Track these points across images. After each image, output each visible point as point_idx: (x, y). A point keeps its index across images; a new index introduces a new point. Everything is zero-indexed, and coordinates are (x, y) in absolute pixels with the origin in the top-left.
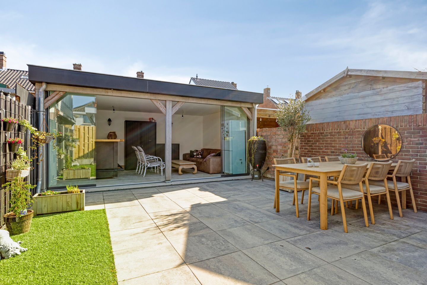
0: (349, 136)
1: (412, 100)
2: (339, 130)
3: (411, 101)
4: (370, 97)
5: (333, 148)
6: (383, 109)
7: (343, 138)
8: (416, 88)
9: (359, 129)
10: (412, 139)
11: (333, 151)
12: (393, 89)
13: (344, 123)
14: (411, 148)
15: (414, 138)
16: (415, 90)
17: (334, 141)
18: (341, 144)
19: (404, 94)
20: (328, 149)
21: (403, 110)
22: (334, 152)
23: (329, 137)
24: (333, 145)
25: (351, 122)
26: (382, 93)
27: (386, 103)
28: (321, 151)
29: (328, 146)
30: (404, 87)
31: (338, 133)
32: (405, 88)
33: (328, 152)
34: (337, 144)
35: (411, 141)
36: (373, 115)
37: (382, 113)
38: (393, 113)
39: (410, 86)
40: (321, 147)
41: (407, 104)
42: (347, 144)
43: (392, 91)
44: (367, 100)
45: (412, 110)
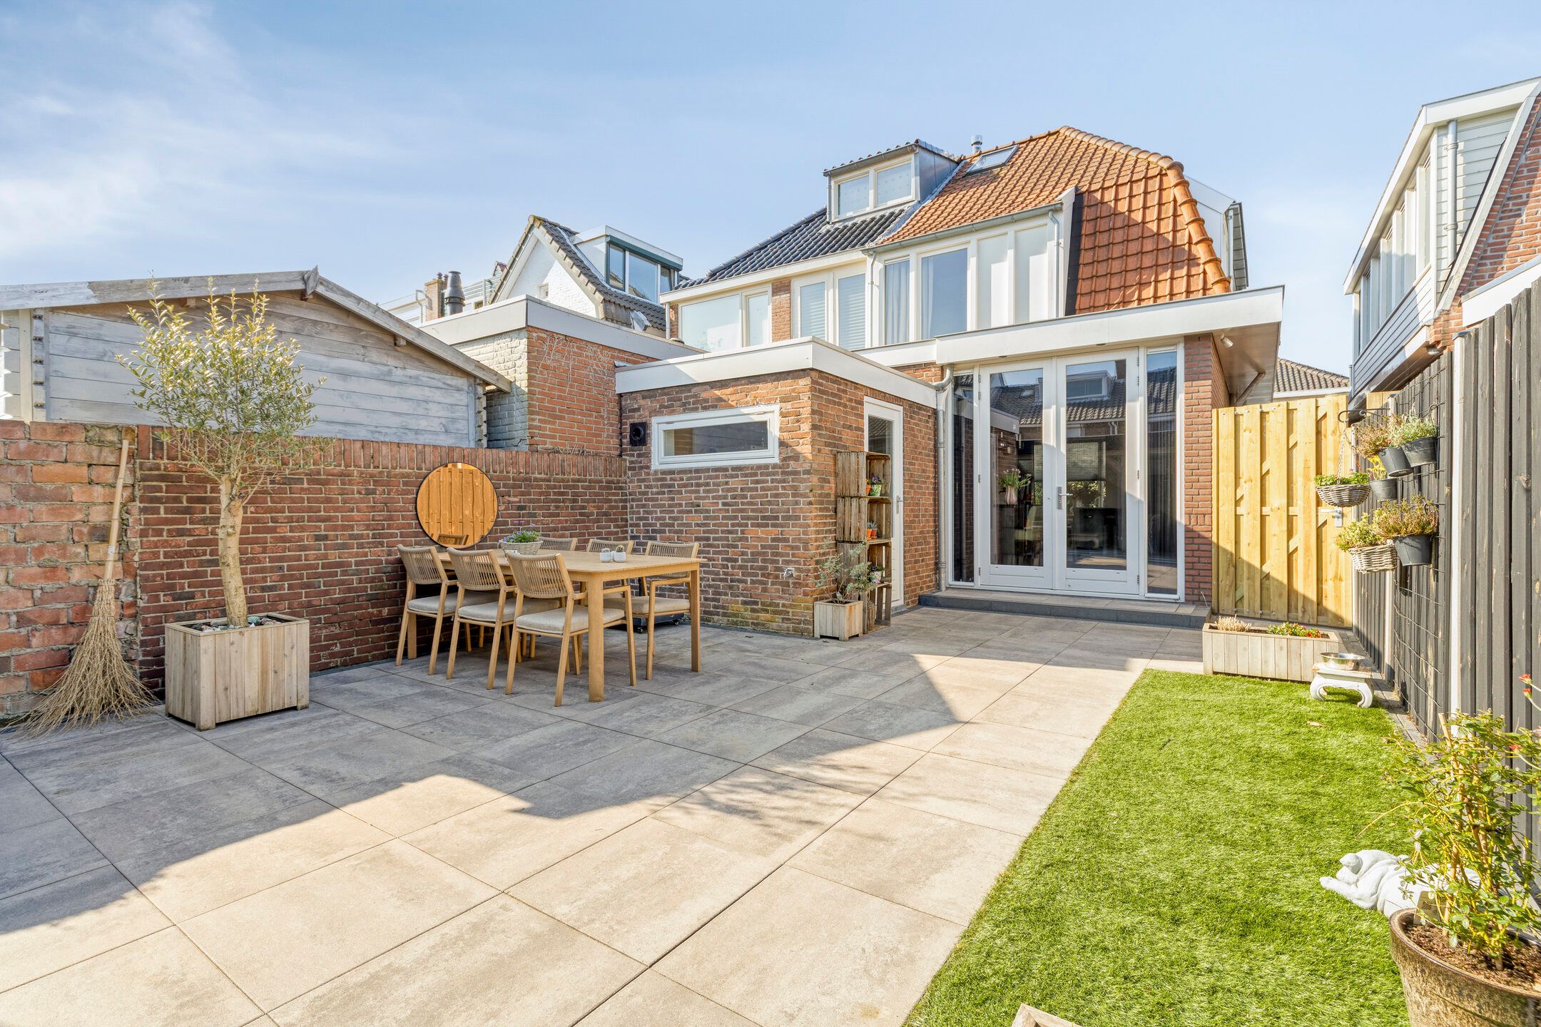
0: (380, 488)
1: (453, 415)
2: (343, 468)
3: (449, 415)
4: (362, 380)
5: (322, 525)
6: (395, 421)
7: (359, 493)
8: (458, 390)
9: (407, 470)
10: (512, 499)
11: (323, 533)
12: (417, 378)
13: (363, 447)
14: (511, 516)
15: (515, 496)
16: (457, 395)
17: (328, 500)
18: (353, 511)
19: (437, 396)
20: (303, 529)
21: (435, 433)
22: (326, 538)
23: (306, 485)
24: (322, 513)
25: (384, 449)
26: (393, 378)
27: (403, 407)
28: (269, 536)
29: (300, 519)
30: (439, 380)
31: (341, 474)
32: (440, 385)
33: (301, 539)
34: (337, 510)
35: (509, 502)
36: (372, 432)
37: (395, 430)
38: (419, 436)
39: (449, 382)
40: (270, 524)
41: (443, 421)
42: (373, 509)
43: (416, 382)
44: (353, 385)
45: (453, 435)
